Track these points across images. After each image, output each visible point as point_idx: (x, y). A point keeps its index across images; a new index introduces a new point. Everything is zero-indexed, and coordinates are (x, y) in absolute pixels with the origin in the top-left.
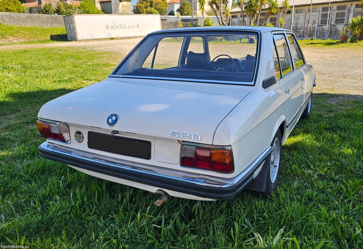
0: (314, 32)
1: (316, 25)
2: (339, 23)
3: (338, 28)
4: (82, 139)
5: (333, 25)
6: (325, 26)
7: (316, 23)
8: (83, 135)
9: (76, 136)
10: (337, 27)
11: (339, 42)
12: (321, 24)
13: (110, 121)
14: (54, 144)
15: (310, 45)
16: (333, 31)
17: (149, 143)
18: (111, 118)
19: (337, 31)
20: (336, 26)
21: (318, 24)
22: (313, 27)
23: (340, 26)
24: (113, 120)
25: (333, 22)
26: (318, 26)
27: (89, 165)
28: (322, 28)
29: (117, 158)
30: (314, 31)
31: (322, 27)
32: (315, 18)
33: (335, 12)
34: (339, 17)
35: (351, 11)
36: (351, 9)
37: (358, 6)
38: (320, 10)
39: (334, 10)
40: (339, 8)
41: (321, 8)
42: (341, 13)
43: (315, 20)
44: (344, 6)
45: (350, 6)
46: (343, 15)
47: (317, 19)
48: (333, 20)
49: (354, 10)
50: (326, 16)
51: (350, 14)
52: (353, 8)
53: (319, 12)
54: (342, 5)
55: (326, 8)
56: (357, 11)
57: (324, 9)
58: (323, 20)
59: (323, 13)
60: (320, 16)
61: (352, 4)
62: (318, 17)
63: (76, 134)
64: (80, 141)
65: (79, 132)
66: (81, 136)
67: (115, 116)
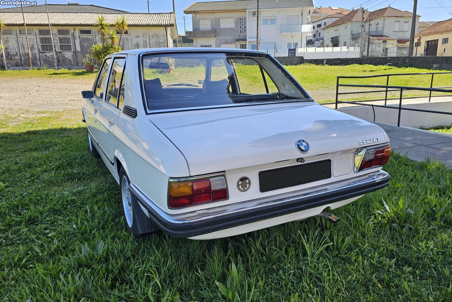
0: (36, 60)
1: (36, 51)
2: (66, 50)
3: (66, 56)
4: (248, 185)
5: (58, 52)
6: (48, 52)
7: (35, 49)
8: (249, 180)
9: (238, 185)
10: (64, 55)
12: (43, 50)
13: (302, 147)
16: (61, 59)
17: (330, 161)
19: (65, 59)
20: (64, 53)
21: (39, 50)
22: (32, 54)
23: (68, 53)
25: (58, 48)
26: (39, 52)
27: (277, 210)
28: (46, 55)
30: (36, 58)
31: (45, 53)
32: (32, 43)
33: (56, 36)
34: (64, 42)
35: (76, 37)
36: (75, 35)
37: (82, 32)
38: (37, 32)
39: (55, 34)
40: (60, 32)
41: (36, 30)
42: (64, 38)
43: (33, 45)
44: (66, 30)
45: (73, 31)
46: (68, 40)
47: (35, 44)
48: (57, 45)
49: (79, 36)
50: (46, 41)
51: (76, 41)
52: (77, 33)
53: (36, 35)
54: (63, 29)
55: (44, 30)
56: (83, 38)
57: (41, 32)
58: (43, 45)
59: (42, 36)
60: (39, 40)
61: (74, 29)
62: (35, 41)
63: (238, 182)
64: (246, 189)
65: (244, 178)
66: (247, 181)
67: (304, 141)
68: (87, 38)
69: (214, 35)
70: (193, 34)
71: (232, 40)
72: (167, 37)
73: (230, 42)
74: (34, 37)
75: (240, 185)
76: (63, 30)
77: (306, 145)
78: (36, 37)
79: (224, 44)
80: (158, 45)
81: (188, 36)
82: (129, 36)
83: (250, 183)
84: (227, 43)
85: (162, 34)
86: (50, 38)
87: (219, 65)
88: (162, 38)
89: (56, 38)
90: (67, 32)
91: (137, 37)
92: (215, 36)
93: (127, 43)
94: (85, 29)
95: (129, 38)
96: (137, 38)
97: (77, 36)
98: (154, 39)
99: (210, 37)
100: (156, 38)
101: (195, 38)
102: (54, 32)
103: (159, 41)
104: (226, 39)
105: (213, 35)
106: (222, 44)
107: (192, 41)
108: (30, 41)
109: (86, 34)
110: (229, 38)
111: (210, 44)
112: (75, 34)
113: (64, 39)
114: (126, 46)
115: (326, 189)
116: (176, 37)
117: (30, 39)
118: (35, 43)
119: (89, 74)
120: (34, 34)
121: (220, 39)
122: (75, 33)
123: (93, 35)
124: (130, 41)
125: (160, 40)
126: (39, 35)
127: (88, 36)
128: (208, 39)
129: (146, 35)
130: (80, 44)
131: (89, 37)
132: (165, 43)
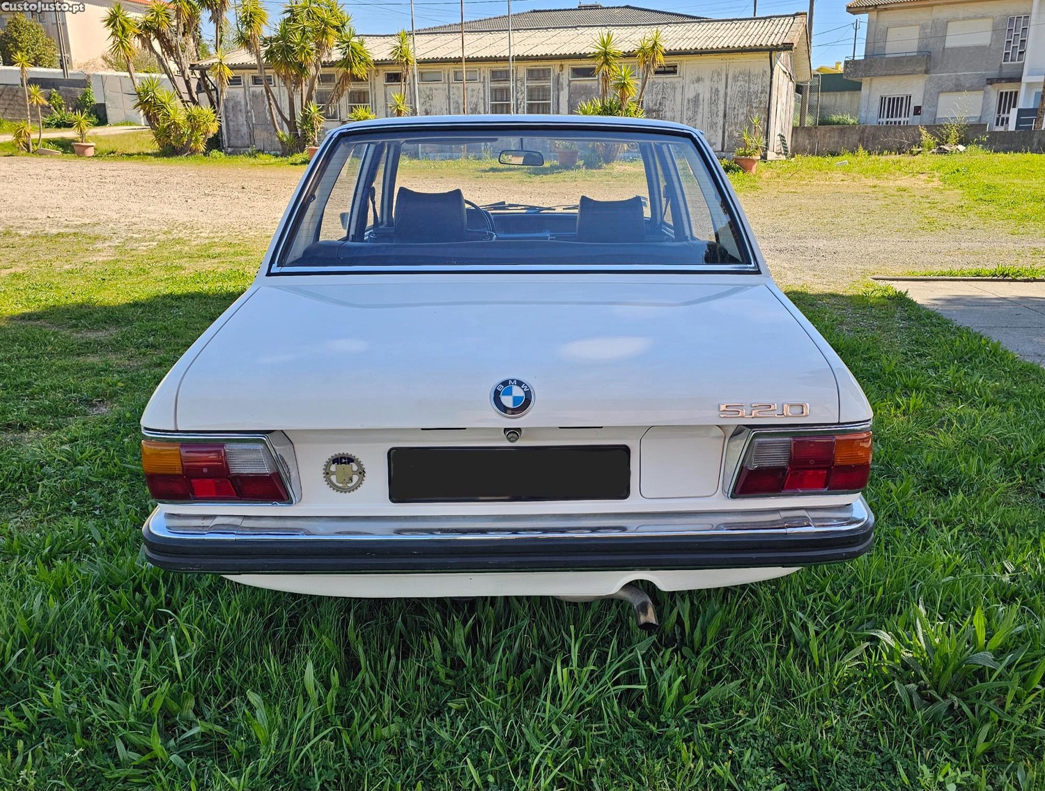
4: (355, 478)
8: (359, 465)
9: (327, 473)
11: (557, 168)
13: (507, 401)
14: (214, 517)
15: (491, 173)
17: (626, 450)
18: (509, 393)
24: (516, 400)
25: (524, 112)
27: (418, 556)
29: (504, 516)
32: (474, 100)
33: (523, 84)
34: (536, 98)
35: (562, 85)
36: (561, 80)
37: (578, 72)
38: (488, 75)
39: (522, 80)
40: (531, 74)
41: (486, 69)
42: (538, 88)
43: (477, 105)
44: (544, 70)
45: (557, 70)
46: (545, 92)
47: (481, 102)
48: (522, 106)
49: (570, 81)
50: (502, 95)
51: (561, 93)
52: (566, 76)
53: (484, 82)
54: (539, 66)
55: (501, 71)
56: (576, 87)
57: (495, 75)
58: (496, 105)
59: (496, 85)
60: (488, 93)
61: (562, 66)
62: (482, 95)
63: (327, 466)
64: (350, 485)
65: (345, 458)
66: (355, 467)
67: (520, 383)
68: (586, 86)
69: (923, 68)
70: (862, 67)
71: (976, 80)
72: (771, 78)
73: (968, 85)
74: (481, 86)
75: (333, 473)
76: (538, 70)
77: (522, 394)
78: (484, 86)
79: (950, 91)
80: (745, 99)
81: (848, 74)
82: (678, 79)
83: (362, 473)
84: (957, 91)
85: (761, 72)
86: (507, 90)
87: (915, 150)
88: (759, 80)
89: (523, 88)
90: (545, 74)
91: (699, 80)
92: (926, 72)
93: (671, 97)
94: (583, 66)
95: (677, 85)
96: (696, 85)
97: (565, 83)
98: (739, 83)
99: (912, 73)
100: (742, 83)
101: (869, 78)
102: (520, 75)
103: (749, 88)
104: (958, 80)
105: (920, 69)
106: (942, 92)
107: (857, 87)
108: (472, 96)
109: (584, 77)
110: (966, 74)
111: (909, 93)
112: (561, 77)
113: (539, 91)
114: (667, 103)
115: (623, 529)
116: (805, 77)
117: (473, 90)
118: (480, 100)
119: (560, 173)
120: (482, 80)
121: (940, 78)
122: (562, 74)
123: (598, 80)
124: (679, 90)
125: (752, 86)
126: (491, 81)
127: (587, 82)
128: (905, 80)
129: (719, 74)
130: (569, 101)
131: (589, 83)
132: (763, 95)
